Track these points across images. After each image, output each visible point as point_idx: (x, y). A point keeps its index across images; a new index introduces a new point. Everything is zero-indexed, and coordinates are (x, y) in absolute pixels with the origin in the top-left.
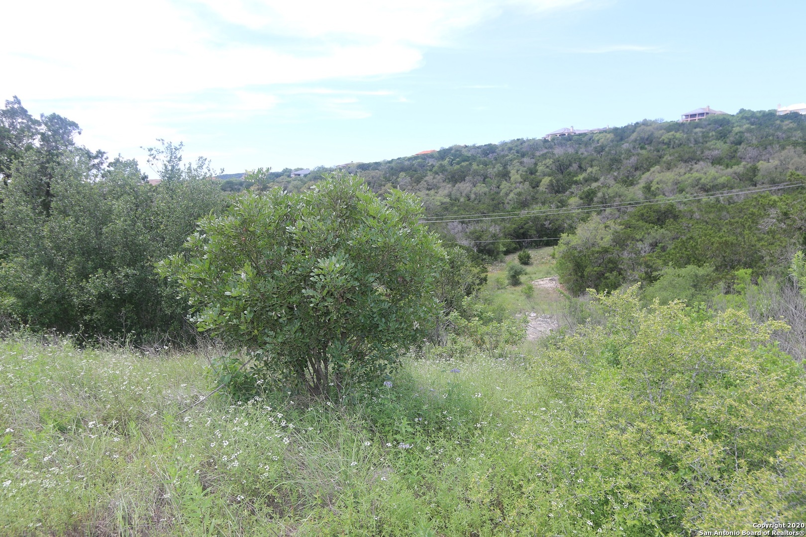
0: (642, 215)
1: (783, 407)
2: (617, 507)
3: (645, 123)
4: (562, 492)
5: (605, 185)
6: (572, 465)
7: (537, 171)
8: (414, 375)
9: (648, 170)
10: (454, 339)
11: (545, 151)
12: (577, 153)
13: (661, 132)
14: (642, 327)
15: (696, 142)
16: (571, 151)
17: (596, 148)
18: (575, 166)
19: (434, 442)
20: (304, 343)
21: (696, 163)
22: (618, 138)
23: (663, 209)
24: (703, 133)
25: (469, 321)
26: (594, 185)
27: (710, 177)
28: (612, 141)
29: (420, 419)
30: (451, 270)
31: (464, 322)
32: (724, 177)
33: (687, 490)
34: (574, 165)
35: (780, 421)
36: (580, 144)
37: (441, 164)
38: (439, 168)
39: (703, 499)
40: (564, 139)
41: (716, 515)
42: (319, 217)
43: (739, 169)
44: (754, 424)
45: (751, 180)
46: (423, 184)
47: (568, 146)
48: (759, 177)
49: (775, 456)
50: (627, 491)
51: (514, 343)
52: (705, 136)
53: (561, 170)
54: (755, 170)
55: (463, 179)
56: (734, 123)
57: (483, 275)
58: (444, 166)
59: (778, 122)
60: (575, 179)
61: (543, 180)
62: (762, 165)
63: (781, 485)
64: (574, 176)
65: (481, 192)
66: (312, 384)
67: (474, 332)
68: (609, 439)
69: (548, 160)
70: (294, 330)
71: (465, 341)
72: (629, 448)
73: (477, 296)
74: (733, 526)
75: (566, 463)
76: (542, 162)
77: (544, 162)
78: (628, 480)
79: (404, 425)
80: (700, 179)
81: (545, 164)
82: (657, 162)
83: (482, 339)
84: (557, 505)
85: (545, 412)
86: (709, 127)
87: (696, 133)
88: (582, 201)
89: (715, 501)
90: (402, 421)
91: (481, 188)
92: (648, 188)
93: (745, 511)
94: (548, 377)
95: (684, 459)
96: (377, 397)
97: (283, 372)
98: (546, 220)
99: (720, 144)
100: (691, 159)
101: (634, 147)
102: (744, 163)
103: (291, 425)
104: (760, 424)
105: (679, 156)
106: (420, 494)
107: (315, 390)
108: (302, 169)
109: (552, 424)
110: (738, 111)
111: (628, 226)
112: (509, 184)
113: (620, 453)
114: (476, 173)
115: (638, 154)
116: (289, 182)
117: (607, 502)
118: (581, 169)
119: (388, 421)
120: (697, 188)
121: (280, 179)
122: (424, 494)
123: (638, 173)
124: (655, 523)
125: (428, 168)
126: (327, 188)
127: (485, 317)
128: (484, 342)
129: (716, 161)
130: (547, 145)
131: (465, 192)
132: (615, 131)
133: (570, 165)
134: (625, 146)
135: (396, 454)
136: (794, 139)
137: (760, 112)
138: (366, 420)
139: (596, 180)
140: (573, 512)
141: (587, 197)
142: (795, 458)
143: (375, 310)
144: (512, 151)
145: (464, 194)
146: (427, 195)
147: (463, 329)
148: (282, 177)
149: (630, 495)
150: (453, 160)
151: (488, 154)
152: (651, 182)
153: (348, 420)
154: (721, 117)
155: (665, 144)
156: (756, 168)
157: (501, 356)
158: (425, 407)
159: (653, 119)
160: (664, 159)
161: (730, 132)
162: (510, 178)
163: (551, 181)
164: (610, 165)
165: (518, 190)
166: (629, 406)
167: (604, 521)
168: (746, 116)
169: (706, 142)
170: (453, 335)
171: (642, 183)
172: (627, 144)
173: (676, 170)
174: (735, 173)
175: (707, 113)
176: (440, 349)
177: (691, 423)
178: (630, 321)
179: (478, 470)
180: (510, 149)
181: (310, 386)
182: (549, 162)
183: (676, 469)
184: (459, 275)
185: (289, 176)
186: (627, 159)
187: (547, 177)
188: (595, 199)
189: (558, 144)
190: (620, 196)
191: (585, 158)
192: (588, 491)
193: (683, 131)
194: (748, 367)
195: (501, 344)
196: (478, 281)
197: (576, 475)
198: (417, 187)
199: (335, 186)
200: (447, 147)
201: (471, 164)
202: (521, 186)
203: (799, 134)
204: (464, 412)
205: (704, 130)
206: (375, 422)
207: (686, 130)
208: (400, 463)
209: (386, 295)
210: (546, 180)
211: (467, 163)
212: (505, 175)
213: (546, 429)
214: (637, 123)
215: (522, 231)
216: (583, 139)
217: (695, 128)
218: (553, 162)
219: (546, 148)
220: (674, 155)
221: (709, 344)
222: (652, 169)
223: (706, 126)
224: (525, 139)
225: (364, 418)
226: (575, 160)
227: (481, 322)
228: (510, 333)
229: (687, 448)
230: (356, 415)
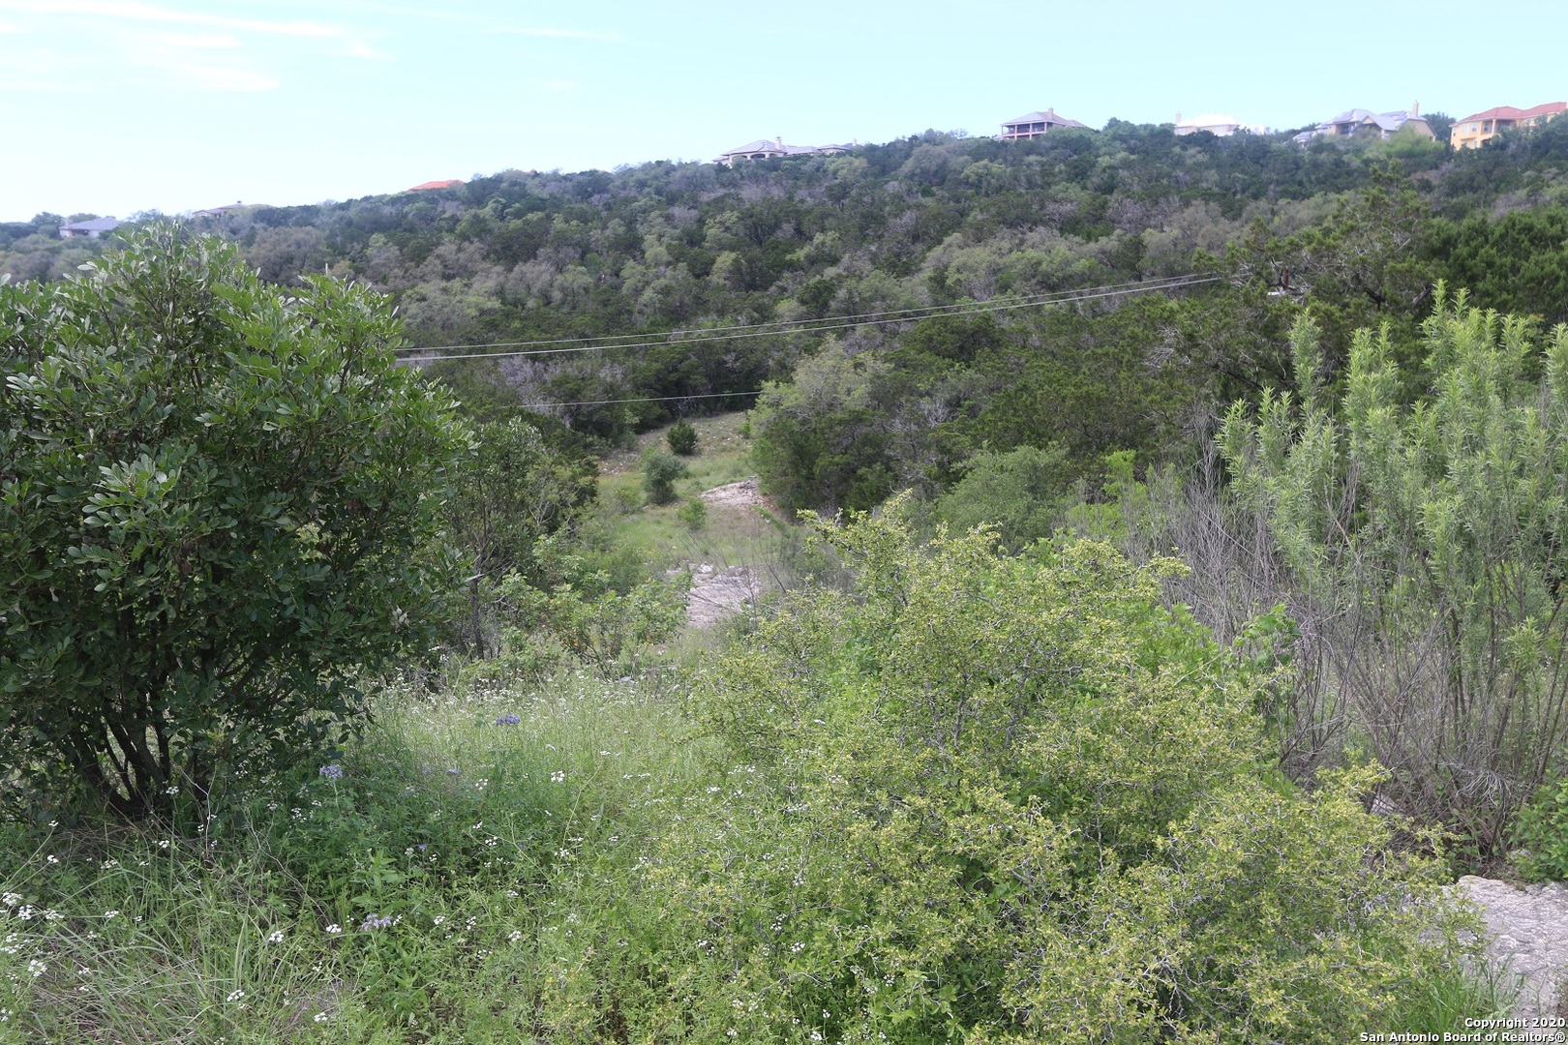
0: (930, 339)
1: (1178, 733)
2: (871, 987)
3: (932, 138)
4: (756, 972)
5: (852, 273)
6: (780, 908)
7: (704, 238)
8: (408, 737)
9: (940, 242)
10: (516, 639)
11: (721, 192)
12: (791, 198)
13: (962, 159)
14: (914, 588)
15: (1031, 184)
16: (777, 193)
17: (830, 189)
18: (788, 228)
19: (458, 898)
20: (87, 688)
21: (1031, 230)
22: (877, 168)
23: (969, 326)
24: (1042, 164)
25: (550, 592)
26: (830, 272)
27: (1058, 260)
28: (864, 175)
29: (422, 848)
30: (503, 474)
31: (538, 597)
32: (1083, 261)
33: (1010, 926)
34: (786, 226)
35: (1173, 760)
36: (797, 179)
37: (476, 216)
38: (472, 224)
39: (1037, 941)
40: (763, 166)
41: (1061, 972)
42: (112, 349)
43: (1110, 243)
44: (1129, 773)
45: (1132, 267)
46: (432, 263)
47: (771, 182)
48: (1144, 263)
49: (1166, 834)
50: (892, 949)
51: (659, 639)
52: (1047, 172)
53: (757, 236)
54: (1138, 246)
55: (530, 254)
56: (1098, 148)
57: (584, 481)
58: (484, 220)
59: (1177, 150)
60: (788, 257)
61: (719, 260)
62: (1150, 236)
63: (1178, 889)
64: (787, 252)
65: (575, 285)
66: (122, 790)
67: (566, 618)
68: (853, 842)
69: (727, 214)
70: (54, 656)
71: (541, 643)
72: (893, 856)
73: (571, 535)
74: (1090, 988)
75: (763, 906)
76: (713, 217)
77: (718, 219)
78: (891, 926)
79: (379, 870)
80: (1039, 263)
81: (722, 223)
82: (956, 225)
83: (581, 634)
84: (745, 1005)
85: (717, 796)
86: (1053, 154)
87: (1029, 165)
88: (804, 309)
89: (1060, 944)
90: (372, 859)
91: (577, 276)
92: (939, 280)
93: (1112, 952)
94: (727, 714)
95: (1000, 863)
96: (305, 806)
97: (27, 772)
98: (728, 351)
99: (1074, 190)
100: (1020, 220)
101: (909, 191)
102: (1118, 232)
103: (51, 914)
104: (1138, 771)
105: (999, 214)
106: (424, 1032)
107: (131, 809)
108: (92, 217)
109: (732, 822)
110: (1105, 123)
111: (902, 363)
112: (641, 268)
113: (875, 867)
114: (562, 240)
115: (918, 206)
116: (55, 251)
117: (850, 981)
118: (802, 236)
119: (338, 863)
120: (1034, 281)
121: (27, 242)
122: (432, 1031)
123: (919, 247)
124: (947, 1009)
125: (443, 223)
126: (128, 268)
127: (591, 582)
128: (588, 642)
129: (1069, 226)
130: (727, 176)
131: (539, 285)
132: (871, 150)
133: (777, 226)
134: (893, 187)
135: (361, 942)
136: (1204, 185)
137: (1146, 127)
138: (275, 869)
139: (834, 261)
140: (780, 1014)
141: (814, 299)
142: (1200, 832)
143: (285, 588)
144: (647, 190)
145: (534, 290)
146: (445, 290)
147: (536, 613)
148: (33, 237)
149: (897, 956)
150: (505, 207)
151: (590, 196)
152: (946, 268)
153: (222, 878)
154: (1075, 135)
155: (972, 185)
156: (1140, 242)
157: (628, 670)
158: (434, 817)
159: (946, 130)
160: (970, 219)
161: (1093, 165)
162: (643, 252)
163: (736, 261)
164: (862, 229)
165: (663, 281)
166: (894, 764)
167: (847, 1022)
168: (1120, 133)
169: (1049, 185)
170: (512, 631)
171: (927, 272)
172: (896, 183)
173: (994, 243)
174: (1104, 253)
175: (1050, 124)
176: (484, 665)
177: (1017, 785)
178: (892, 575)
179: (564, 954)
180: (642, 185)
181: (116, 799)
182: (730, 216)
183: (988, 887)
184: (524, 485)
185: (55, 235)
186: (896, 216)
187: (726, 253)
188: (833, 304)
189: (750, 177)
190: (883, 298)
191: (808, 212)
192: (810, 962)
193: (1005, 159)
194: (1116, 657)
195: (629, 643)
196: (572, 498)
197: (787, 929)
198: (418, 272)
199: (153, 265)
200: (488, 173)
201: (549, 218)
202: (669, 272)
203: (1213, 175)
204: (532, 816)
205: (1044, 159)
206: (300, 870)
207: (1010, 158)
208: (368, 966)
209: (319, 547)
210: (725, 260)
211: (540, 214)
212: (631, 246)
213: (721, 836)
214: (915, 138)
215: (674, 377)
216: (803, 167)
217: (1028, 154)
218: (740, 219)
219: (723, 185)
220: (988, 211)
221: (1045, 614)
222: (947, 240)
223: (1048, 151)
224: (675, 162)
225: (270, 865)
226: (787, 214)
227: (579, 594)
228: (649, 617)
229: (1008, 837)
230: (245, 862)
